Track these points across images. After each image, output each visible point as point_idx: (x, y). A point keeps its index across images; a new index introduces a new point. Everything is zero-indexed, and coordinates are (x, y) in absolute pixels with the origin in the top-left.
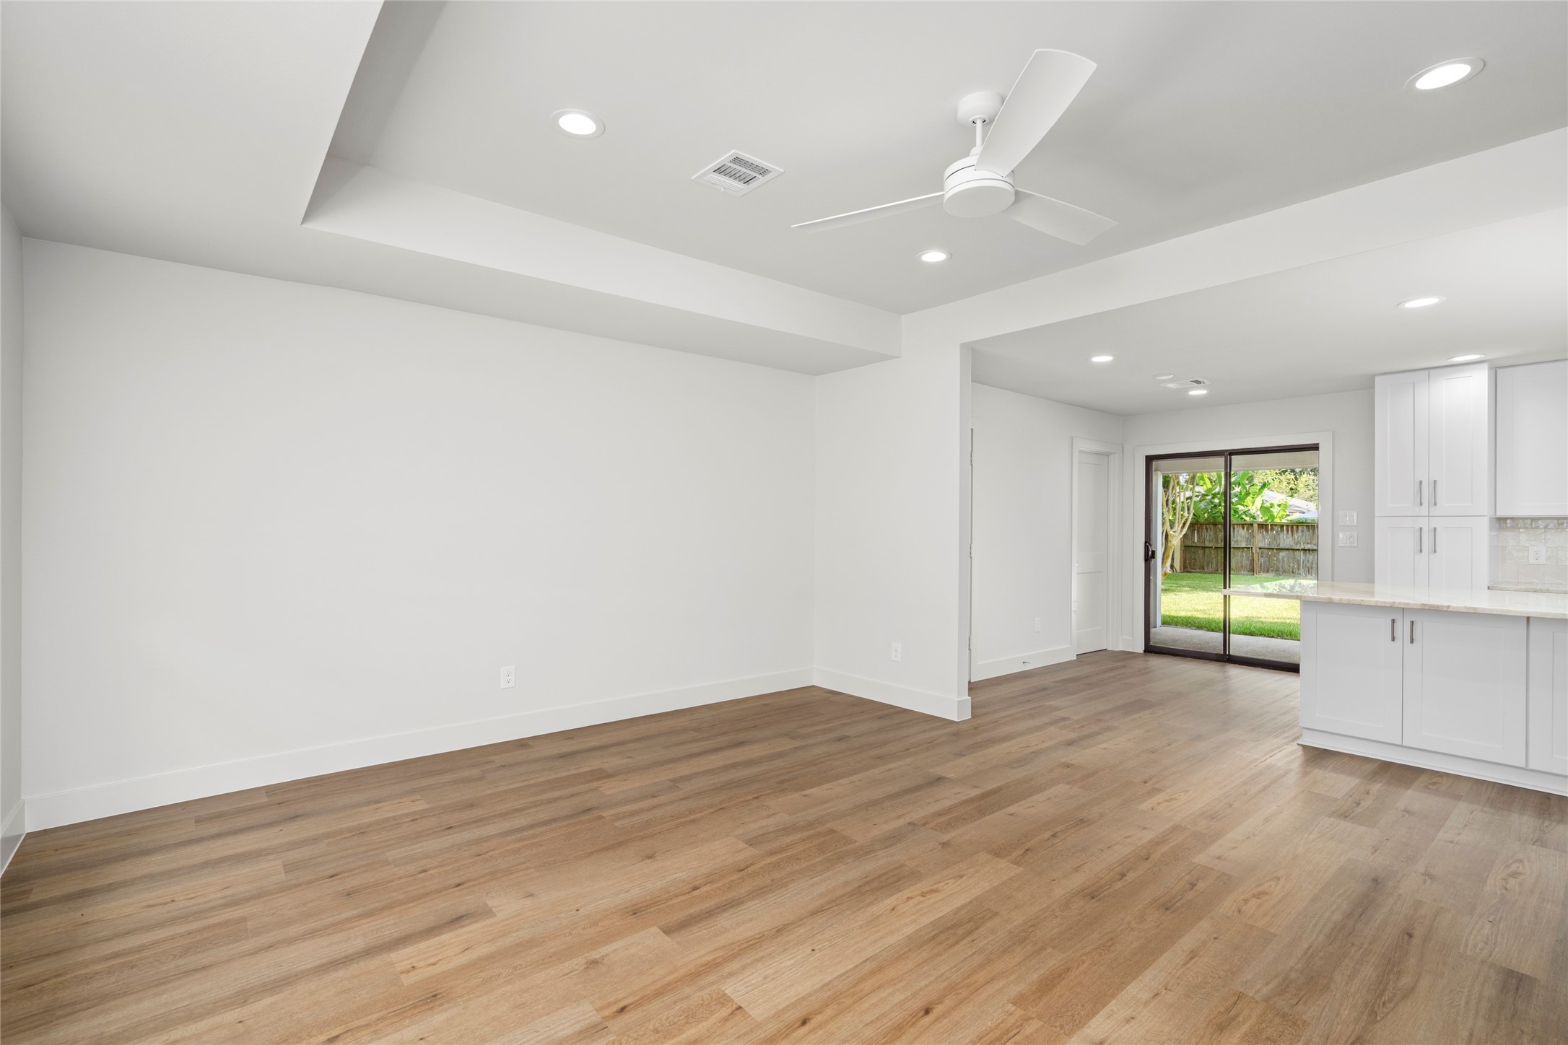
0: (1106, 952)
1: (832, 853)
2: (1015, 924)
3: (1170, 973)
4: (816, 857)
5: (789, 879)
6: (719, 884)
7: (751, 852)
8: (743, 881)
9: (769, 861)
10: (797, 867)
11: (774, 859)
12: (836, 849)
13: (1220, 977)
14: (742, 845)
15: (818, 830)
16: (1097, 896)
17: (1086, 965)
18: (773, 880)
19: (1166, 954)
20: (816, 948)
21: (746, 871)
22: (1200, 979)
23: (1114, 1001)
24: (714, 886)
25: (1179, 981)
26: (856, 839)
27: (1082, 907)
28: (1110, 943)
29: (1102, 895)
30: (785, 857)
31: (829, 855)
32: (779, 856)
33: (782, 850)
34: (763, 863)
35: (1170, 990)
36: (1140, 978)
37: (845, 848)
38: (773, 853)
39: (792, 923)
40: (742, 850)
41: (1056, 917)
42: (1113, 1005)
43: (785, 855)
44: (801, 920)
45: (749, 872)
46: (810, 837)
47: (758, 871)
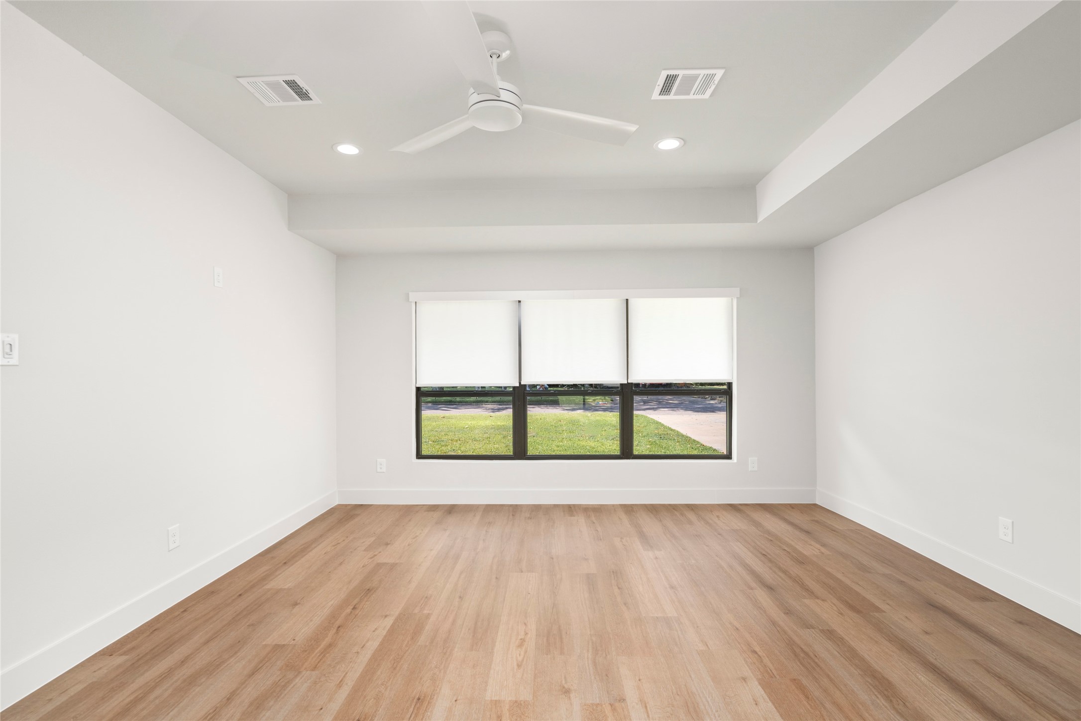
0: (395, 658)
2: (456, 650)
3: (356, 663)
13: (325, 675)
16: (417, 703)
17: (404, 646)
19: (358, 675)
22: (338, 668)
23: (384, 634)
25: (351, 661)
27: (423, 685)
28: (395, 665)
29: (413, 706)
35: (355, 653)
36: (373, 652)
41: (436, 667)
42: (384, 633)
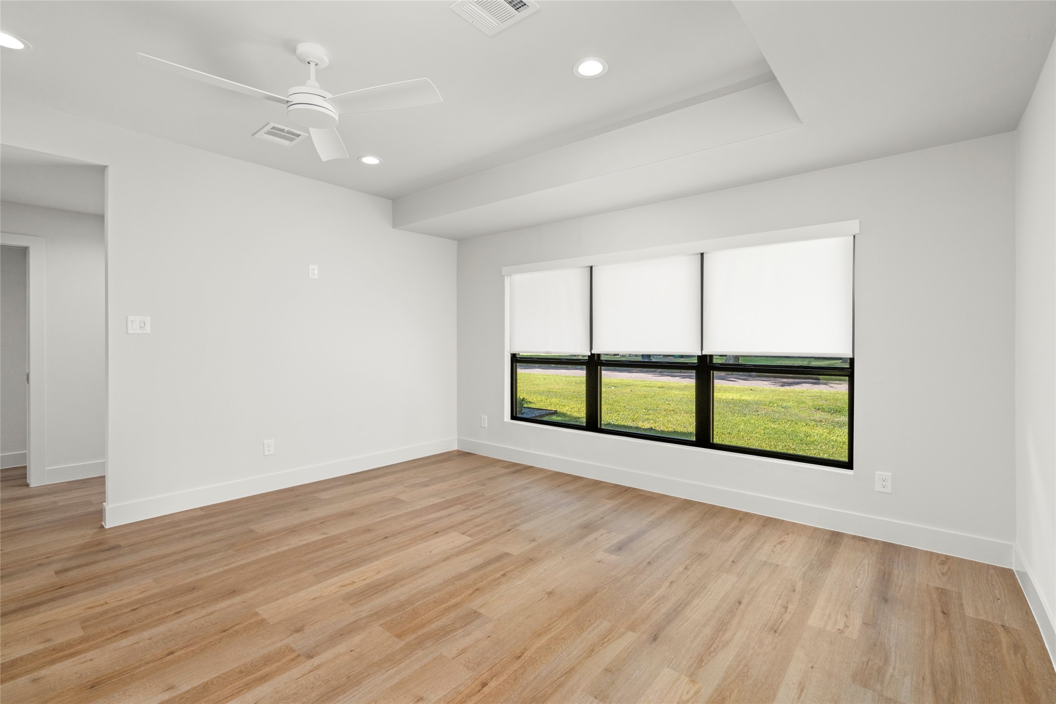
1: (406, 610)
4: (421, 605)
5: (442, 586)
6: (489, 579)
7: (475, 605)
8: (474, 582)
9: (458, 598)
10: (436, 595)
11: (454, 600)
12: (402, 615)
14: (482, 611)
15: (414, 636)
18: (454, 584)
20: (429, 553)
21: (474, 589)
24: (492, 578)
26: (381, 628)
30: (445, 603)
31: (409, 609)
32: (450, 603)
33: (448, 610)
34: (463, 596)
37: (394, 616)
38: (456, 605)
39: (441, 562)
40: (481, 606)
43: (446, 604)
44: (436, 563)
45: (471, 589)
46: (423, 626)
47: (466, 590)
